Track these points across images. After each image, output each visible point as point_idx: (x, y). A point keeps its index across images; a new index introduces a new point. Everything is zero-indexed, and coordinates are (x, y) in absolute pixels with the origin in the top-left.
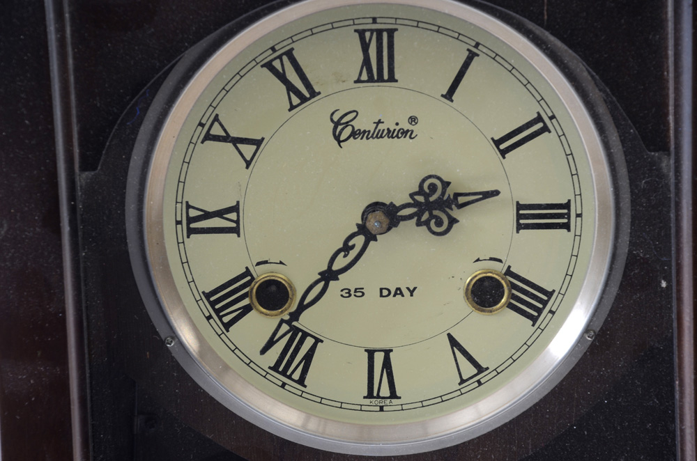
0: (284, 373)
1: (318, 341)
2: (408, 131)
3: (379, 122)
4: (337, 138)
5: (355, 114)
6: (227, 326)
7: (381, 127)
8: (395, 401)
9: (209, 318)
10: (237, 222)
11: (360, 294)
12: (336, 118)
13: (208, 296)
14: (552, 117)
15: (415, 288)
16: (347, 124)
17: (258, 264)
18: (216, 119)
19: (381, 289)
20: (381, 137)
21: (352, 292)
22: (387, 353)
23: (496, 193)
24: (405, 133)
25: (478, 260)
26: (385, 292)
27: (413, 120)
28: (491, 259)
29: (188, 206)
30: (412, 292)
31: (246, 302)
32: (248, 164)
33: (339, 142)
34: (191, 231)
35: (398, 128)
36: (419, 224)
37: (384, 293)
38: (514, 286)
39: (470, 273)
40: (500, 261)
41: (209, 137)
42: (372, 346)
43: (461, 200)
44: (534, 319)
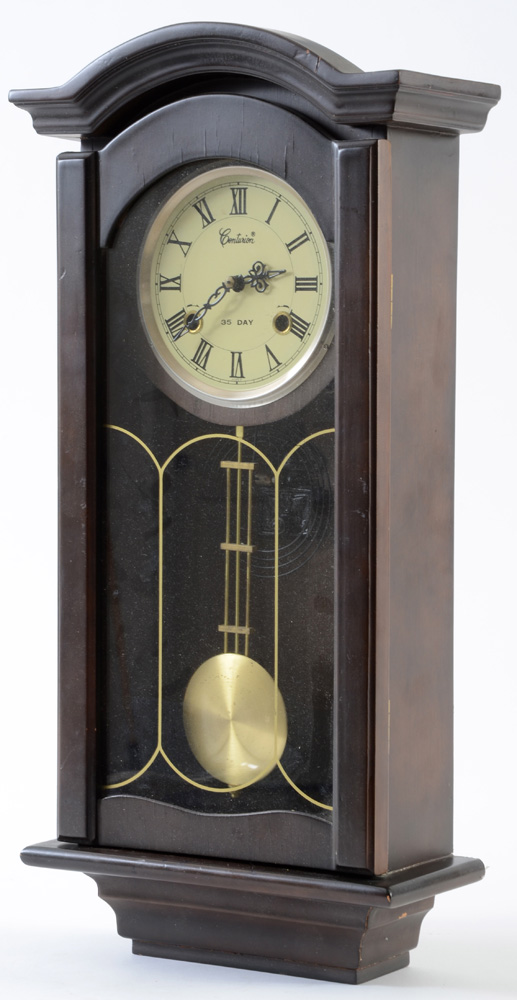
0: (196, 363)
1: (211, 347)
3: (239, 235)
4: (222, 242)
5: (229, 231)
6: (175, 337)
7: (240, 237)
8: (242, 379)
9: (167, 333)
10: (180, 284)
12: (221, 232)
13: (167, 321)
14: (310, 234)
15: (252, 321)
16: (226, 235)
17: (188, 306)
18: (173, 232)
20: (240, 242)
21: (226, 322)
22: (240, 354)
23: (286, 272)
24: (250, 240)
25: (278, 306)
28: (284, 306)
29: (161, 276)
32: (185, 255)
33: (223, 245)
34: (161, 289)
35: (247, 238)
36: (252, 286)
37: (239, 322)
38: (293, 320)
39: (275, 313)
40: (288, 307)
41: (170, 241)
42: (234, 350)
43: (270, 275)
44: (302, 338)
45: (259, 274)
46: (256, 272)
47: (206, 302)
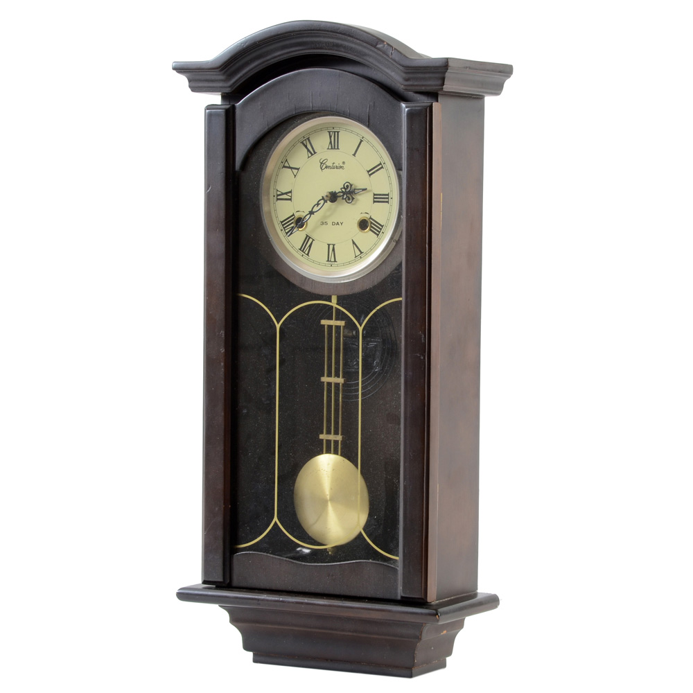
0: (303, 251)
2: (342, 167)
3: (334, 163)
4: (321, 168)
5: (327, 160)
7: (334, 165)
8: (336, 263)
12: (321, 161)
13: (282, 222)
15: (342, 222)
20: (334, 168)
21: (324, 223)
27: (344, 163)
30: (342, 224)
31: (292, 225)
33: (322, 170)
34: (278, 199)
35: (339, 165)
36: (343, 199)
37: (333, 224)
38: (371, 223)
39: (359, 217)
44: (378, 235)
45: (348, 191)
46: (346, 189)
47: (311, 210)
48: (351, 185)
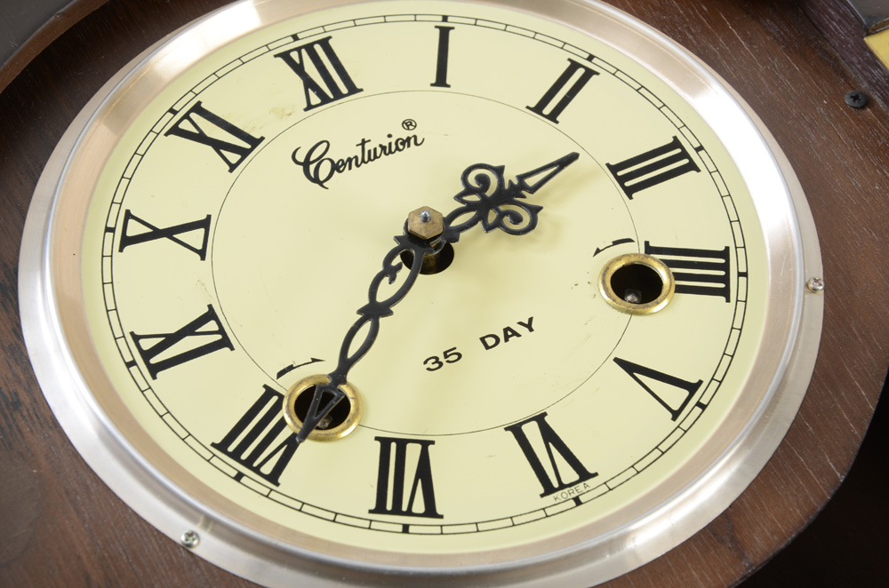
0: (397, 510)
1: (425, 444)
2: (409, 139)
3: (363, 142)
4: (316, 180)
5: (325, 145)
6: (273, 478)
7: (368, 147)
8: (590, 482)
9: (239, 477)
10: (221, 331)
11: (455, 357)
12: (301, 157)
13: (222, 447)
14: (591, 58)
15: (531, 320)
16: (320, 160)
17: (280, 374)
18: (128, 215)
19: (483, 340)
20: (376, 157)
21: (442, 359)
22: (540, 419)
23: (573, 157)
24: (406, 142)
25: (598, 251)
26: (491, 341)
27: (408, 124)
28: (616, 243)
29: (136, 338)
30: (529, 326)
31: (286, 433)
32: (202, 253)
33: (321, 184)
34: (154, 370)
35: (393, 140)
36: (488, 228)
37: (489, 342)
38: (670, 264)
39: (598, 271)
40: (630, 240)
41: (127, 241)
42: (513, 419)
43: (531, 182)
44: (725, 293)
45: (489, 193)
46: (480, 192)
47: (365, 301)
48: (499, 171)
